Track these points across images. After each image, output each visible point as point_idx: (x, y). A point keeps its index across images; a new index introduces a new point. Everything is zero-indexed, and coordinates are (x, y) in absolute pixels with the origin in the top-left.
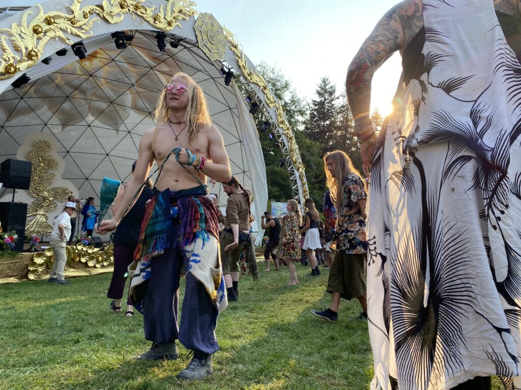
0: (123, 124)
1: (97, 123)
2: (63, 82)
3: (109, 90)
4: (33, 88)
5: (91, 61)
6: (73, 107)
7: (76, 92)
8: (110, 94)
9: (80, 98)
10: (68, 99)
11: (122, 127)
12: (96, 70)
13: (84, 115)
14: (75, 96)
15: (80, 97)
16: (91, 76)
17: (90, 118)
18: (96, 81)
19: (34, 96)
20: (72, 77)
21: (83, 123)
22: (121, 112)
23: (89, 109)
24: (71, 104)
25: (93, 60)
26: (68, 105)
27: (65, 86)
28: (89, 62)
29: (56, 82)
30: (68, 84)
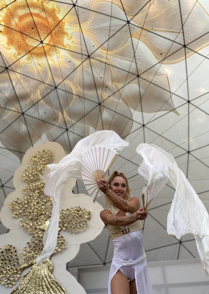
0: (173, 96)
1: (148, 116)
2: (79, 88)
3: (119, 60)
4: (65, 113)
5: (66, 34)
6: (113, 113)
7: (99, 92)
8: (125, 63)
9: (109, 97)
10: (102, 107)
11: (176, 102)
12: (83, 43)
13: (129, 116)
14: (104, 98)
15: (107, 96)
16: (89, 56)
17: (137, 115)
18: (99, 58)
19: (74, 122)
20: (78, 73)
21: (135, 126)
22: (156, 80)
23: (127, 105)
24: (109, 110)
25: (65, 31)
26: (107, 114)
27: (85, 92)
28: (66, 36)
29: (74, 92)
30: (84, 86)
